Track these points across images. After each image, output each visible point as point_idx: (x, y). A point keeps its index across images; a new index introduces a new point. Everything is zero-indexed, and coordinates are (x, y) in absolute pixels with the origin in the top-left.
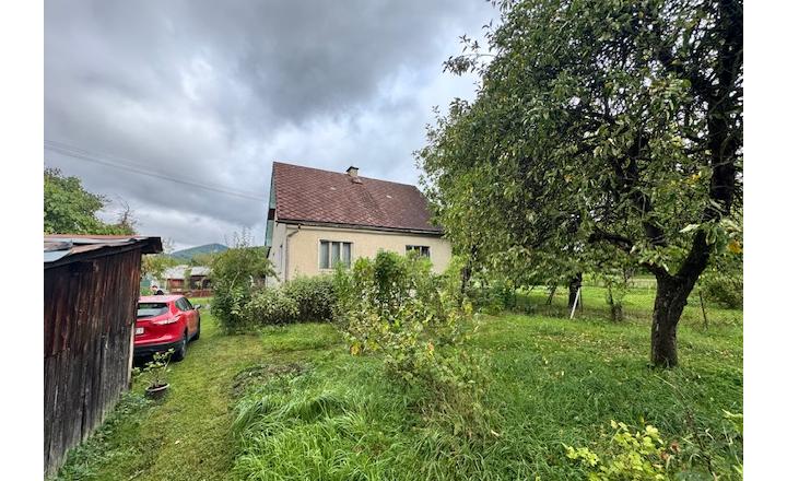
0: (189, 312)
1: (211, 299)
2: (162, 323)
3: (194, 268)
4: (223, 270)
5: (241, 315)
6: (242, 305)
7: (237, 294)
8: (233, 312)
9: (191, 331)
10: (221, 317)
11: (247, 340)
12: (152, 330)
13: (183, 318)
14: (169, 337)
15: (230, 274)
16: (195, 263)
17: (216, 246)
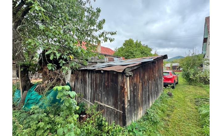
0: (175, 76)
1: (181, 73)
2: (168, 77)
3: (173, 64)
4: (185, 63)
5: (194, 78)
6: (194, 75)
7: (192, 71)
8: (191, 77)
9: (176, 81)
10: (186, 78)
11: (198, 87)
12: (166, 79)
13: (174, 77)
14: (170, 81)
15: (188, 65)
16: (173, 62)
17: (179, 57)
